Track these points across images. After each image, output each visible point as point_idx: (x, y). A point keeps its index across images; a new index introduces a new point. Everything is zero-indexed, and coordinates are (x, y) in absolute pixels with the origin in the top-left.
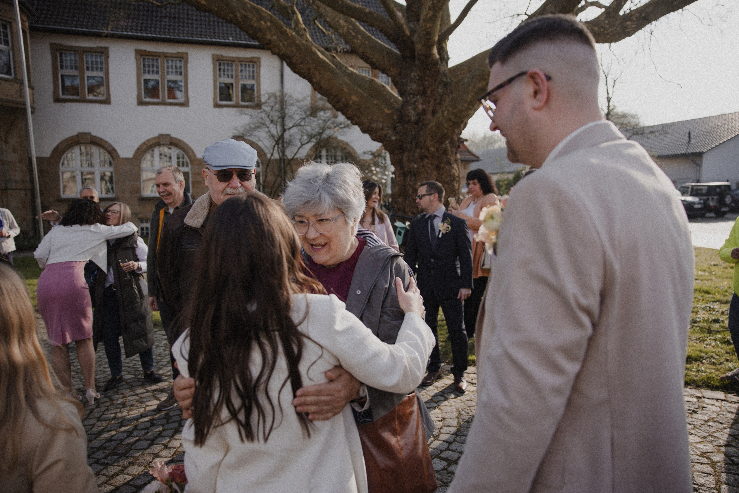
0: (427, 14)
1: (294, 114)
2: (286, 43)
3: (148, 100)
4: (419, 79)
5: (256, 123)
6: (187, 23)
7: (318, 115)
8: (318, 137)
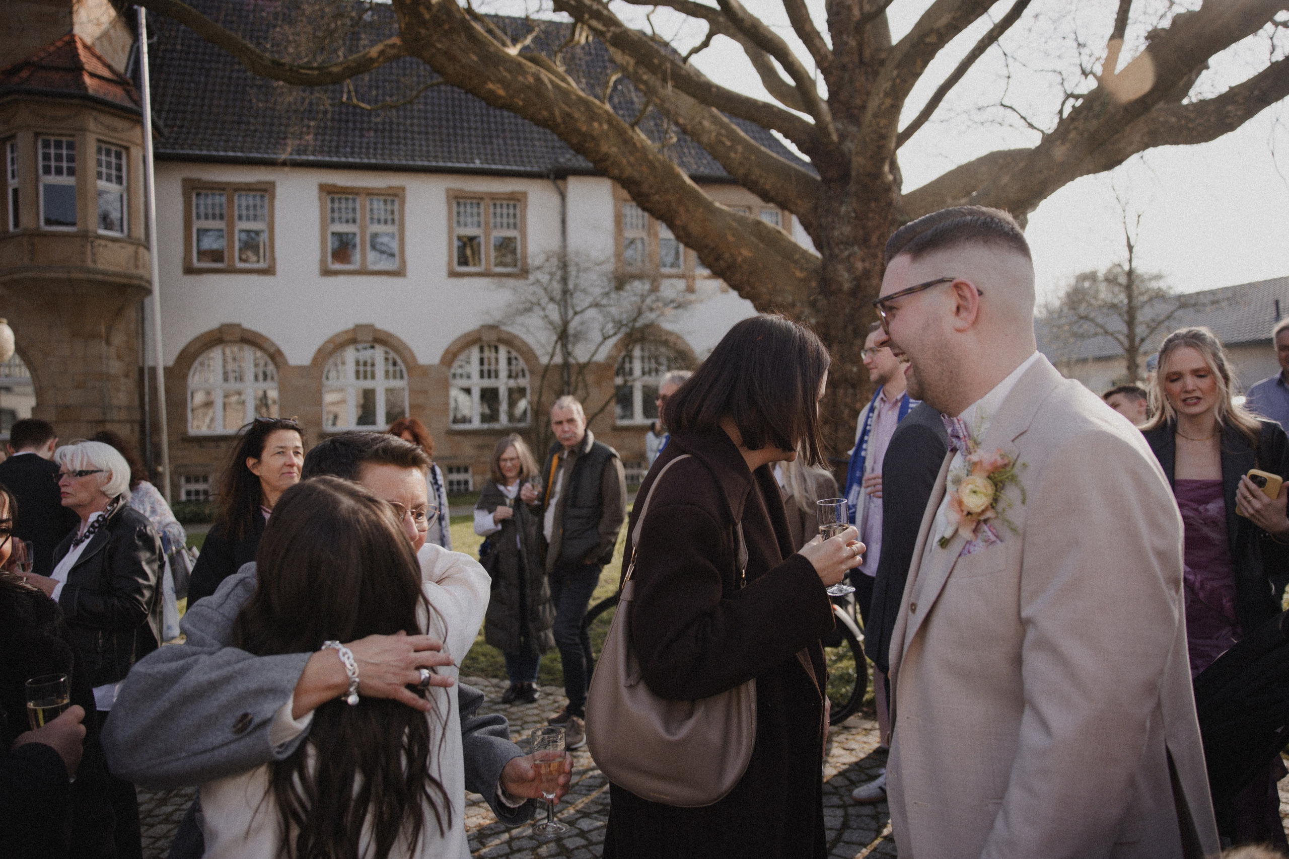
0: (883, 103)
1: (592, 285)
2: (632, 159)
3: (338, 266)
4: (856, 218)
5: (524, 303)
6: (405, 139)
7: (628, 287)
8: (630, 325)
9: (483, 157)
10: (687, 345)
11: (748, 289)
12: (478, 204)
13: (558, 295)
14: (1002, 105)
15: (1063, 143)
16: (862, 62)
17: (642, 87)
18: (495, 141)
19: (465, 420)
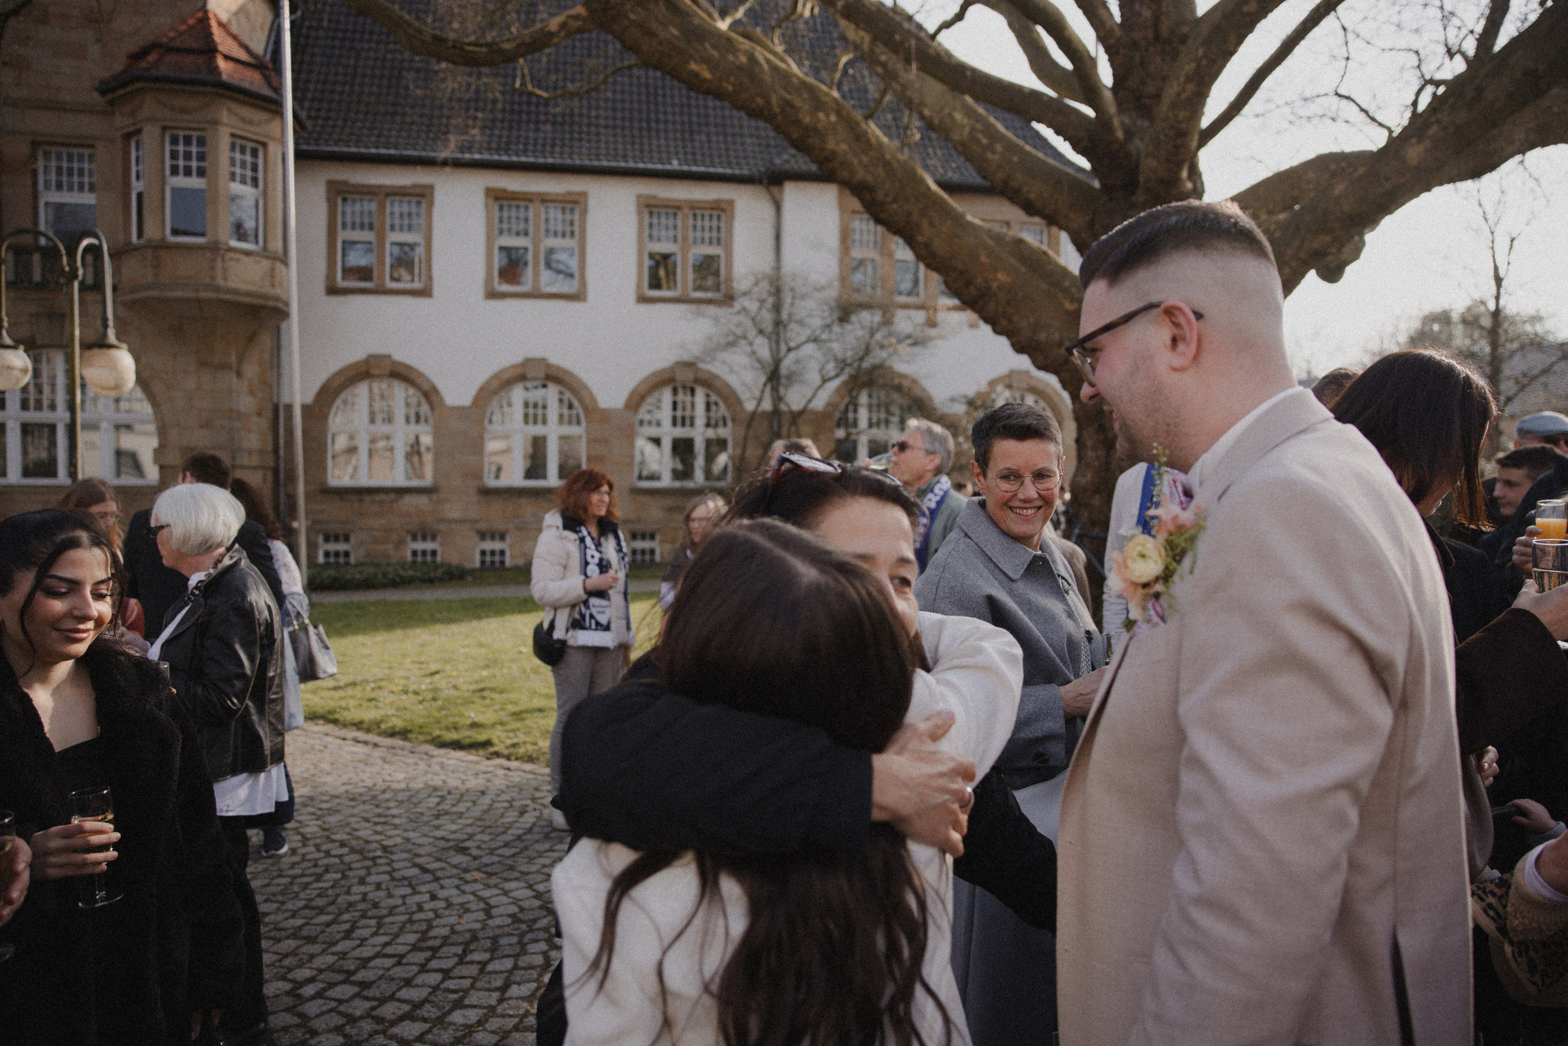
0: (1184, 90)
1: (810, 316)
2: (865, 159)
3: (506, 288)
5: (727, 335)
6: (588, 133)
7: (854, 318)
8: (856, 365)
9: (681, 156)
10: (924, 390)
11: (1004, 322)
12: (675, 214)
13: (769, 327)
14: (1337, 94)
15: (1419, 142)
16: (1157, 37)
17: (880, 70)
18: (696, 137)
19: (653, 477)
